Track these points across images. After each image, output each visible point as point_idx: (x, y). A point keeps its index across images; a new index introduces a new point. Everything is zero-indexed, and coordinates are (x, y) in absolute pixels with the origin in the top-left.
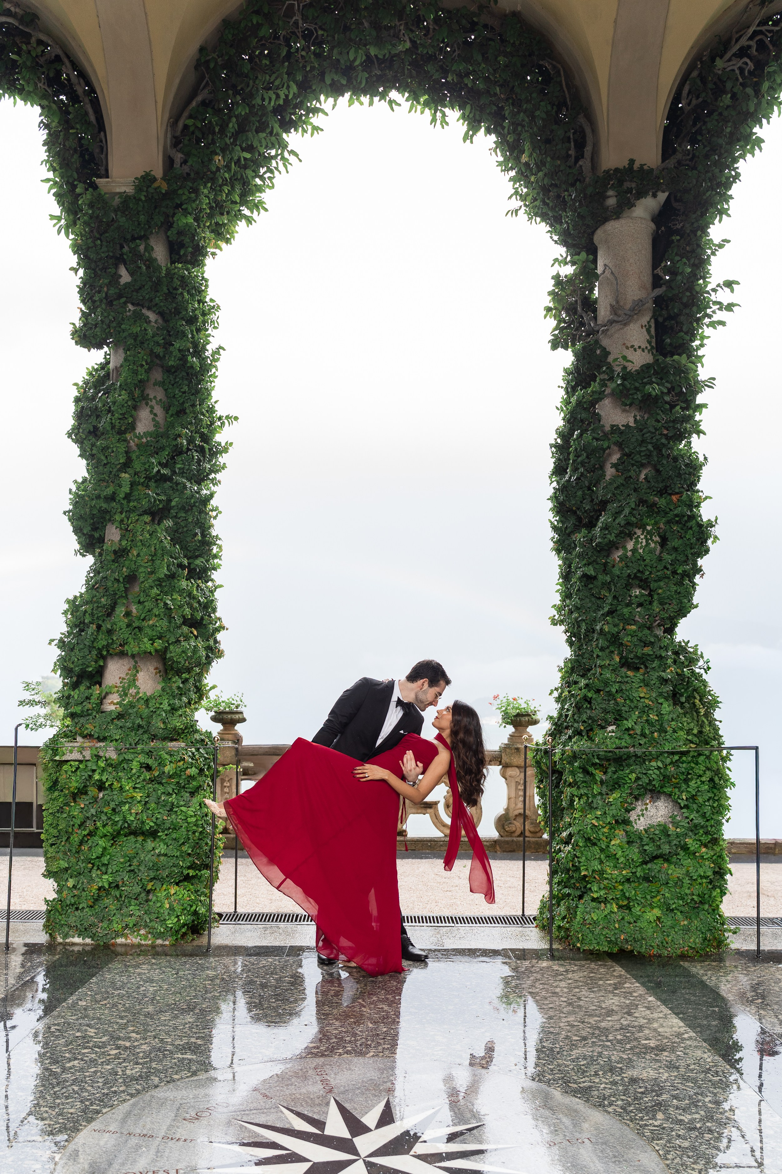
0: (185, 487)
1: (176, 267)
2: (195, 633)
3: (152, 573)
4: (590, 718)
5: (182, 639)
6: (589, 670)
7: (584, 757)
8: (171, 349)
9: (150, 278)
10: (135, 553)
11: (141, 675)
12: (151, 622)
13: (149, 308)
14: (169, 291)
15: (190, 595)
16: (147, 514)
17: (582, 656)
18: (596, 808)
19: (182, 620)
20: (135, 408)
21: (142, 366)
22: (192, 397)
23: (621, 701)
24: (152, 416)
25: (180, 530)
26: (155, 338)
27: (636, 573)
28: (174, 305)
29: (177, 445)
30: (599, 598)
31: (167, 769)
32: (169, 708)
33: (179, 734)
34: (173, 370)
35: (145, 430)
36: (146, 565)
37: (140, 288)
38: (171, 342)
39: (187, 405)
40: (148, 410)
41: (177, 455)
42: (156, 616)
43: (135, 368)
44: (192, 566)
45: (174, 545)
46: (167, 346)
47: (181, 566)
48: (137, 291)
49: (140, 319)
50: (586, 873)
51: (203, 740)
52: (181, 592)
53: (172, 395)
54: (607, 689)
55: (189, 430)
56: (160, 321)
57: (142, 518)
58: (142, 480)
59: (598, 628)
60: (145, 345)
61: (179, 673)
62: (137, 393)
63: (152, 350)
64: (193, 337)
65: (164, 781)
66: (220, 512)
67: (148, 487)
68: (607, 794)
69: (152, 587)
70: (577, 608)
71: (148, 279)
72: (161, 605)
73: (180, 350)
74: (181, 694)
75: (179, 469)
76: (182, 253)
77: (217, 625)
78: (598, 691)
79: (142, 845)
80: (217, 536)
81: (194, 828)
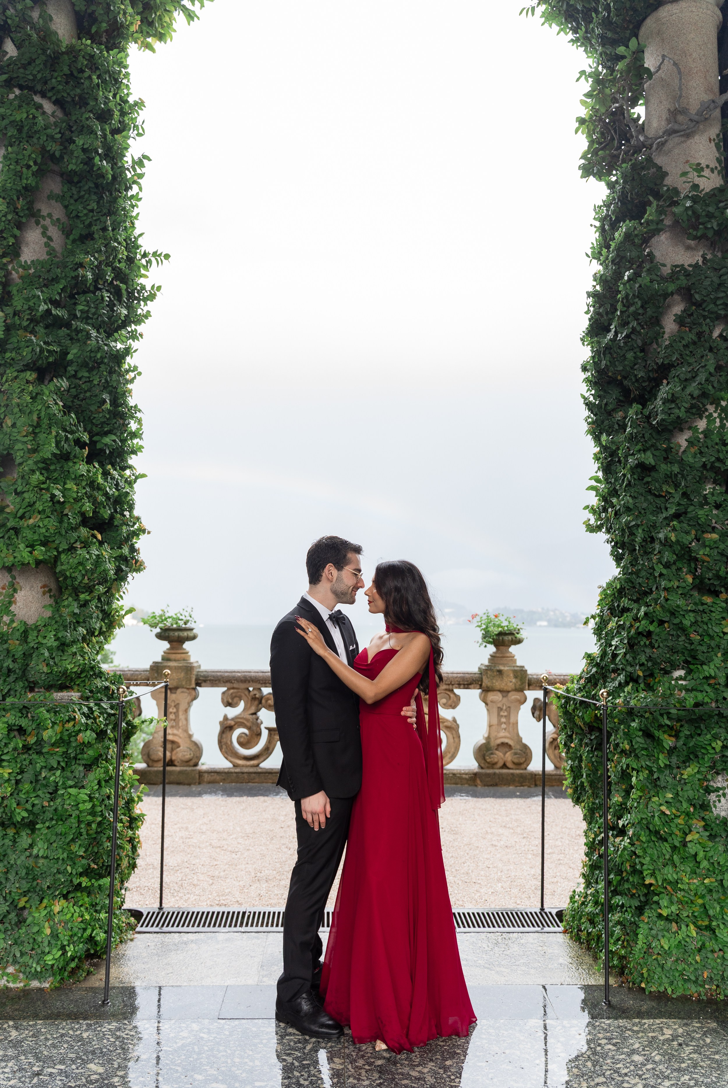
0: (88, 336)
1: (82, 44)
2: (99, 537)
3: (35, 451)
4: (650, 659)
5: (78, 545)
6: (646, 594)
7: (647, 715)
8: (72, 147)
9: (44, 51)
10: (9, 422)
11: (20, 596)
12: (31, 521)
13: (44, 96)
14: (72, 74)
15: (92, 484)
16: (31, 369)
17: (637, 573)
18: (665, 787)
19: (79, 519)
20: (20, 226)
21: (29, 167)
22: (103, 219)
23: (695, 637)
24: (45, 240)
25: (81, 396)
26: (49, 131)
27: (713, 462)
28: (78, 91)
29: (77, 276)
30: (660, 496)
31: (46, 735)
32: (56, 644)
33: (72, 680)
34: (76, 179)
35: (34, 258)
36: (25, 439)
37: (29, 64)
38: (71, 138)
39: (95, 228)
40: (39, 231)
41: (78, 293)
42: (39, 512)
43: (18, 168)
44: (99, 446)
45: (69, 412)
46: (67, 144)
47: (79, 443)
48: (24, 67)
49: (28, 104)
50: (653, 881)
51: (107, 688)
52: (78, 479)
53: (74, 214)
54: (676, 621)
55: (95, 258)
56: (59, 114)
57: (22, 375)
58: (25, 323)
59: (661, 536)
60: (35, 140)
61: (76, 592)
62: (21, 203)
63: (43, 147)
64: (105, 136)
65: (44, 750)
66: (140, 374)
67: (33, 332)
68: (678, 768)
69: (33, 471)
70: (628, 510)
71: (40, 52)
72: (47, 496)
73: (84, 150)
74: (78, 622)
75: (82, 311)
76: (93, 30)
77: (136, 527)
78: (661, 623)
79: (14, 841)
80: (136, 406)
81: (90, 818)
